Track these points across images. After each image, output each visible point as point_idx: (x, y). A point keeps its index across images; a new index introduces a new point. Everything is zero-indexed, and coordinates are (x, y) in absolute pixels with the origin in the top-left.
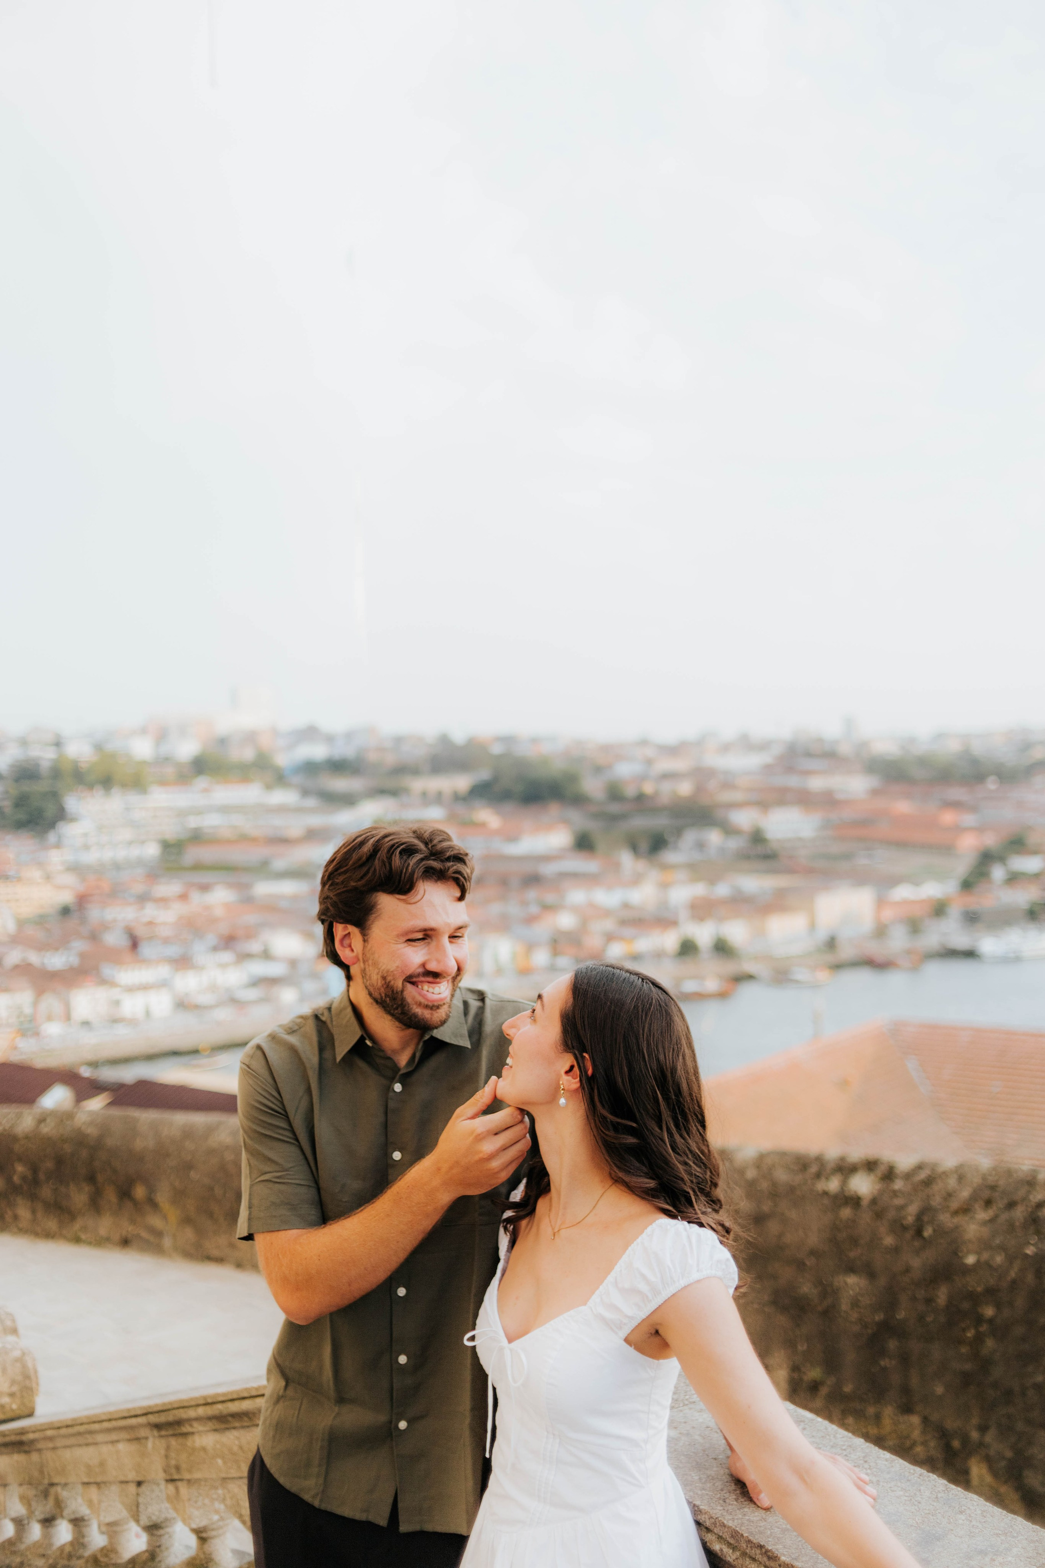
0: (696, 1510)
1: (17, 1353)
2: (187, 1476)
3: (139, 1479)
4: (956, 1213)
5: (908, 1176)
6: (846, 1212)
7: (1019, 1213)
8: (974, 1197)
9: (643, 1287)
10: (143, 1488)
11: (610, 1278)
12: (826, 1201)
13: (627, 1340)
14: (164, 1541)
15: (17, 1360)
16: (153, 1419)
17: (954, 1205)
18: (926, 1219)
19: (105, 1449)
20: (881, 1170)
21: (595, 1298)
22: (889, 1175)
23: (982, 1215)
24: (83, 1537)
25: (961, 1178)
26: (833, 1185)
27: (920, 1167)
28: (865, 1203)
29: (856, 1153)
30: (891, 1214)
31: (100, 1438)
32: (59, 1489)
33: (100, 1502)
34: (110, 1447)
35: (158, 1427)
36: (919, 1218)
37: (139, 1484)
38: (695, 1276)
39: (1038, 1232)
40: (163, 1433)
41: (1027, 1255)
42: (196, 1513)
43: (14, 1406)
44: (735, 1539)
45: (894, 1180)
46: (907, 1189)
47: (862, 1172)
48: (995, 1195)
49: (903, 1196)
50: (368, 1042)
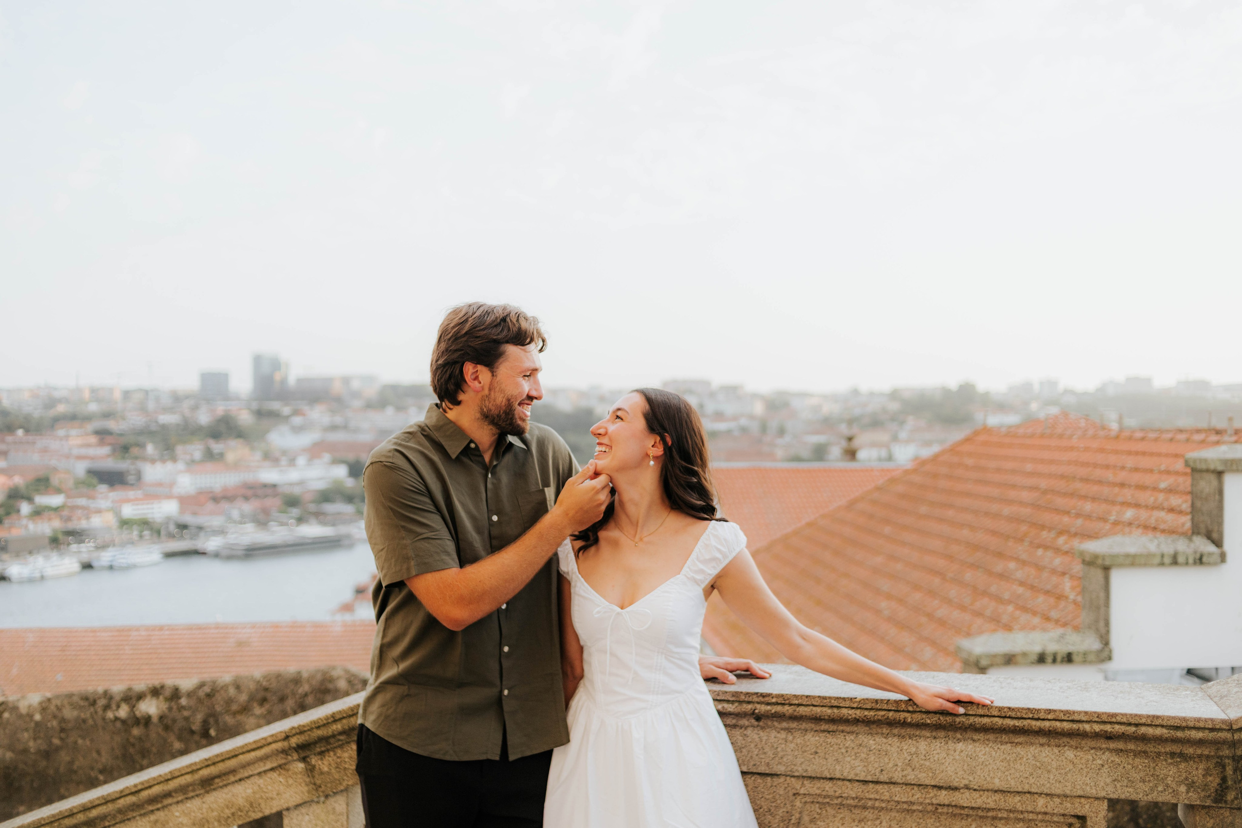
5: (190, 695)
6: (136, 731)
8: (252, 698)
11: (693, 556)
12: (118, 724)
13: (704, 589)
17: (234, 707)
18: (211, 720)
20: (168, 693)
22: (176, 694)
23: (258, 711)
25: (238, 687)
26: (123, 712)
27: (202, 685)
28: (155, 719)
29: (140, 686)
30: (181, 723)
36: (205, 722)
45: (180, 698)
46: (192, 703)
47: (149, 697)
48: (268, 695)
49: (190, 708)
50: (473, 445)
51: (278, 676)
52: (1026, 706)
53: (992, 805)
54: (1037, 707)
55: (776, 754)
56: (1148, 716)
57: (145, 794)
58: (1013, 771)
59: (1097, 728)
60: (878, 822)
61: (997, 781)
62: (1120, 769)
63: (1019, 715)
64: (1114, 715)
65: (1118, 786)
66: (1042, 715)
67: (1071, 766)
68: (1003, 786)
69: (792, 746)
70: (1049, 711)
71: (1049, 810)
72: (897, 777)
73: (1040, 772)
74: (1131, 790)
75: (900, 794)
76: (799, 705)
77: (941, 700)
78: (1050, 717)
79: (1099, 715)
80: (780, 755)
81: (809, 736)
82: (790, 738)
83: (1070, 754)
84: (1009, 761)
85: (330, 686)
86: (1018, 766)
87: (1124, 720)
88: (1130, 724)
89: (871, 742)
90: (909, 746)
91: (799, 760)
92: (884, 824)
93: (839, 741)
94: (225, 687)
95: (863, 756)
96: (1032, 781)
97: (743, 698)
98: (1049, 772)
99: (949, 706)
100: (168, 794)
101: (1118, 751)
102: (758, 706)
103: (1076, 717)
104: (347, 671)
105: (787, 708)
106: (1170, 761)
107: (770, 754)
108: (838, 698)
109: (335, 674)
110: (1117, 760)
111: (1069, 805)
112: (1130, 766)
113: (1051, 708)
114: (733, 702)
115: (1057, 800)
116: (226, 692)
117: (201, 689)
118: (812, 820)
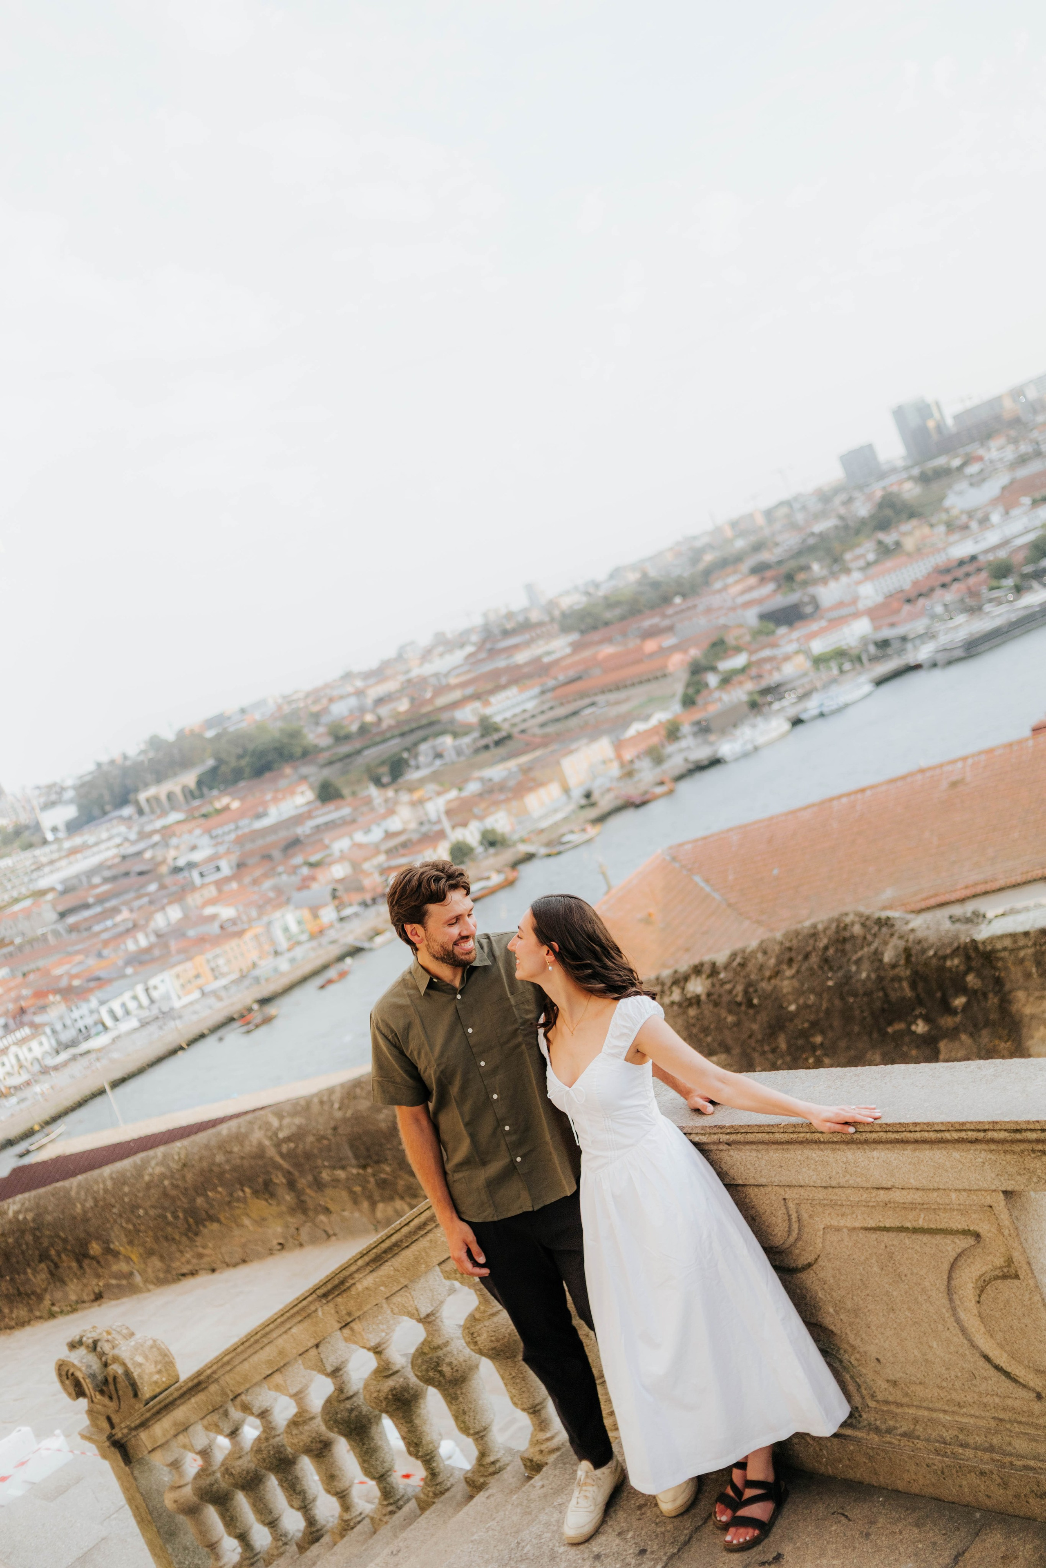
0: (681, 1128)
1: (150, 1343)
2: (359, 1313)
3: (316, 1342)
4: (770, 978)
5: (726, 967)
6: (692, 1012)
7: (814, 959)
8: (779, 963)
9: (625, 1031)
10: (321, 1348)
11: (608, 1035)
12: (675, 1008)
13: (626, 1060)
14: (345, 1378)
15: (151, 1347)
16: (319, 1292)
17: (768, 973)
18: (751, 990)
19: (280, 1341)
20: (707, 969)
21: (605, 1047)
22: (714, 971)
23: (789, 973)
24: (271, 1423)
25: (765, 953)
27: (734, 955)
28: (703, 997)
29: (684, 967)
30: (725, 999)
31: (274, 1335)
32: (243, 1397)
33: (285, 1381)
34: (285, 1336)
35: (325, 1295)
36: (746, 992)
37: (317, 1346)
38: (647, 1017)
39: (831, 969)
40: (330, 1298)
41: (829, 987)
42: (371, 1336)
43: (164, 1379)
44: (704, 1131)
45: (719, 973)
46: (730, 975)
47: (693, 977)
48: (793, 954)
49: (729, 982)
50: (435, 980)
51: (797, 933)
52: (897, 1121)
53: (919, 1200)
56: (989, 1123)
57: (412, 1224)
58: (920, 1172)
59: (956, 1135)
60: (854, 1216)
61: (912, 1181)
62: (998, 1164)
63: (895, 1129)
64: (964, 1124)
65: (1002, 1179)
66: (912, 1128)
67: (960, 1166)
68: (919, 1185)
69: (763, 1162)
70: (916, 1124)
71: (962, 1202)
72: (842, 1182)
73: (940, 1171)
74: (1013, 1182)
75: (855, 1196)
76: (747, 1133)
77: (828, 1124)
78: (918, 1129)
80: (759, 1169)
81: (771, 1153)
83: (956, 1155)
84: (914, 1164)
85: (847, 934)
86: (922, 1168)
87: (972, 1128)
88: (979, 1131)
89: (814, 1155)
90: (839, 1155)
91: (773, 1173)
92: (859, 1217)
93: (792, 1156)
94: (753, 953)
95: (813, 1166)
96: (938, 1179)
98: (947, 1171)
100: (425, 1224)
101: (991, 1151)
102: (721, 1136)
103: (937, 1128)
104: (859, 915)
105: (739, 1136)
106: (1033, 1155)
107: (752, 1169)
108: (769, 1126)
109: (848, 920)
110: (993, 1158)
111: (975, 1198)
112: (1004, 1163)
113: (917, 1121)
114: (704, 1134)
115: (964, 1194)
116: (756, 958)
117: (734, 960)
118: (810, 1216)
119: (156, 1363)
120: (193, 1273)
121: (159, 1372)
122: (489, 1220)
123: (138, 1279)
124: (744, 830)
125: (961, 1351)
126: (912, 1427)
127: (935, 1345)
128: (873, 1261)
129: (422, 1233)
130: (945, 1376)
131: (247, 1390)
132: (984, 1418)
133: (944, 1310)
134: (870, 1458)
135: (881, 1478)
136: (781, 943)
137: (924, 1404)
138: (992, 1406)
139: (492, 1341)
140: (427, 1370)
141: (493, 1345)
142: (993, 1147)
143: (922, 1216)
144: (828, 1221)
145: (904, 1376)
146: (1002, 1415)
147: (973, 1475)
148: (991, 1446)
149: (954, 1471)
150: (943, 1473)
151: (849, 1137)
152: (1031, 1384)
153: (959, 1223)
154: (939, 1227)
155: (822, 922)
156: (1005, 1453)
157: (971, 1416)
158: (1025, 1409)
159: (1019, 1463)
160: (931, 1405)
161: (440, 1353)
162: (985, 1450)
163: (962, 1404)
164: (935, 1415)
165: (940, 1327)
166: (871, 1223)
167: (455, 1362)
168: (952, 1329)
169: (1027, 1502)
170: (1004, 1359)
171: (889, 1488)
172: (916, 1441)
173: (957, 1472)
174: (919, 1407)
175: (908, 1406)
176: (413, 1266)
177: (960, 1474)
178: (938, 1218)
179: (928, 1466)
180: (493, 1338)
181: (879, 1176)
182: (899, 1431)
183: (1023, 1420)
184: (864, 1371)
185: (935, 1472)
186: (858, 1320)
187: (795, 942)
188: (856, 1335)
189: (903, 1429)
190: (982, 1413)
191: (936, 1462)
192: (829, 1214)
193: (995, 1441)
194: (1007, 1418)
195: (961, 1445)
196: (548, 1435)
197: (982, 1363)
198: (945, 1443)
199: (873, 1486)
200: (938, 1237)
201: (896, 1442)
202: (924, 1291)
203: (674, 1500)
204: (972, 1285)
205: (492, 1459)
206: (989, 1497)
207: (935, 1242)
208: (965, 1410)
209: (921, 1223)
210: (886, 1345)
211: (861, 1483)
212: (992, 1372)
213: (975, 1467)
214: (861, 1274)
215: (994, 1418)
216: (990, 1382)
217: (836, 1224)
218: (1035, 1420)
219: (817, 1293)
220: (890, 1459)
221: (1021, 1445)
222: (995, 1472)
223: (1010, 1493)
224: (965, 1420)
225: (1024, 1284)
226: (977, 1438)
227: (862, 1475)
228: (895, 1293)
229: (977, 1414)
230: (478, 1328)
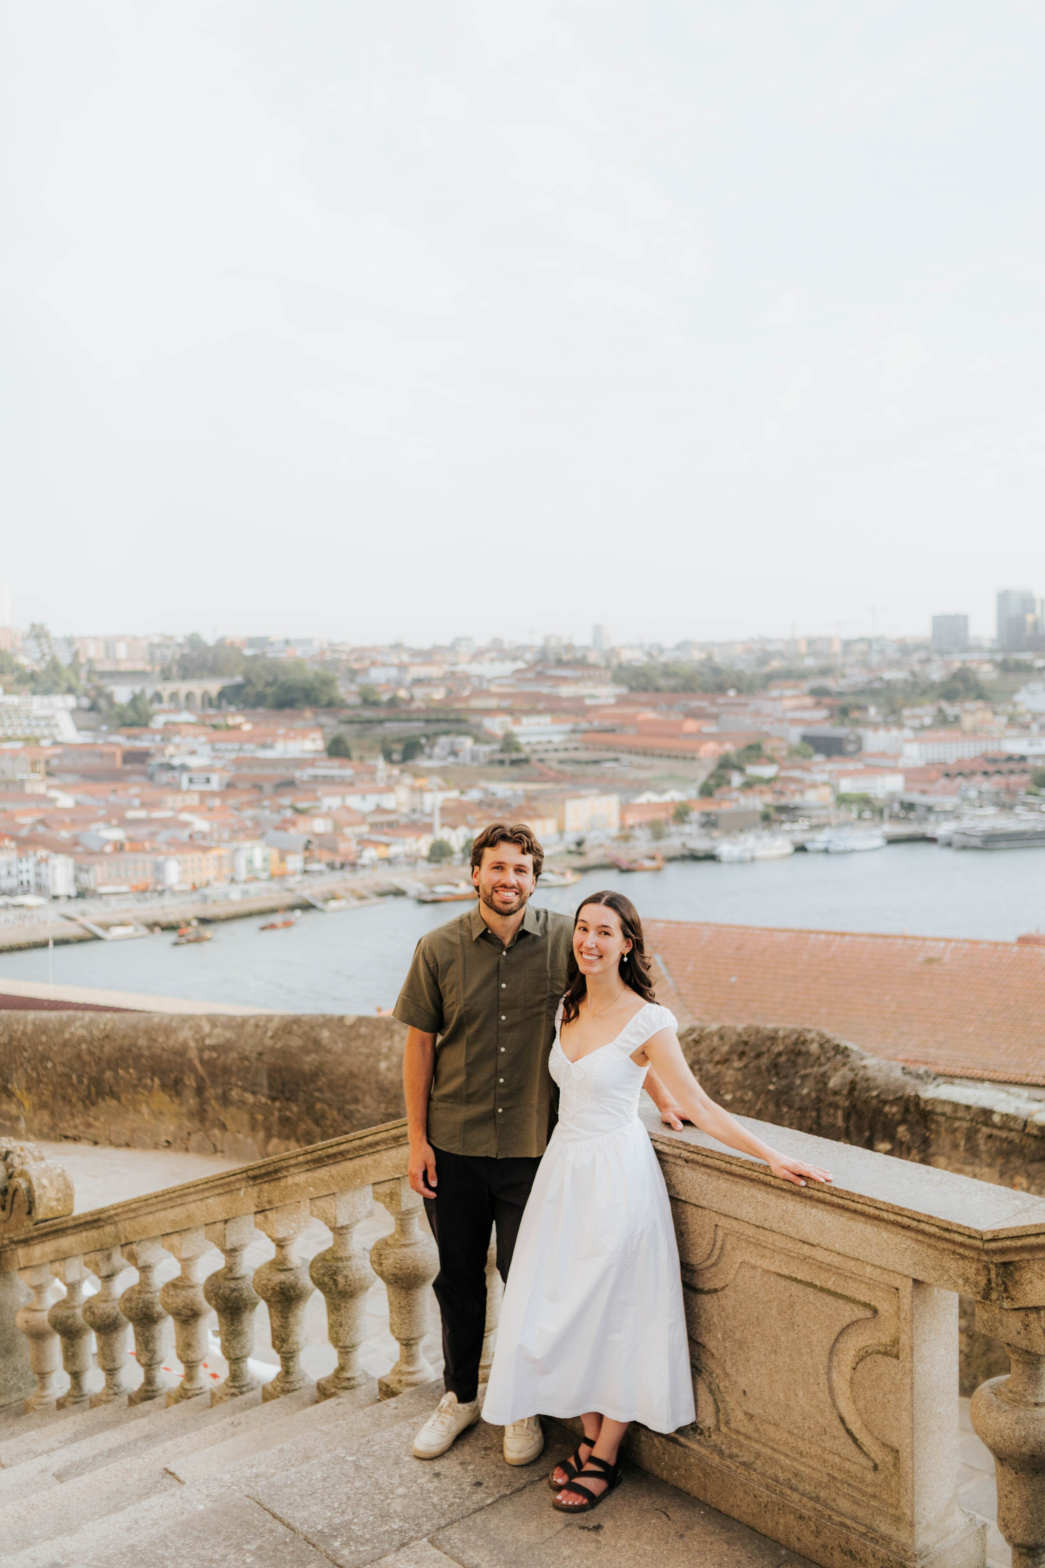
0: (650, 1134)
1: (59, 1171)
2: (279, 1204)
3: (226, 1218)
4: (718, 1063)
7: (765, 1061)
8: (732, 1052)
9: (642, 1030)
10: (229, 1225)
11: (625, 1030)
13: (630, 1057)
14: (238, 1259)
15: (59, 1175)
16: (251, 1173)
17: (717, 1058)
19: (193, 1206)
21: (617, 1039)
23: (737, 1064)
24: (148, 1279)
25: (722, 1038)
31: (190, 1198)
32: (134, 1246)
33: (181, 1244)
34: (199, 1203)
35: (254, 1178)
37: (226, 1221)
38: (665, 1026)
39: (777, 1074)
40: (258, 1181)
42: (281, 1229)
43: (60, 1208)
44: (670, 1143)
48: (747, 1049)
50: (489, 932)
51: (758, 1031)
52: (846, 1189)
53: (837, 1264)
54: (853, 1191)
55: (702, 1191)
56: (926, 1216)
57: (365, 1140)
58: (847, 1240)
59: (892, 1217)
60: (773, 1260)
61: (837, 1245)
62: (918, 1254)
63: (841, 1195)
64: (903, 1209)
65: (917, 1268)
66: (856, 1199)
67: (885, 1245)
68: (842, 1251)
69: (711, 1187)
70: (861, 1196)
71: (874, 1277)
72: (775, 1226)
73: (865, 1244)
74: (925, 1274)
75: (781, 1242)
76: (707, 1156)
77: (785, 1171)
78: (861, 1201)
79: (893, 1207)
80: (705, 1192)
81: (721, 1181)
82: (710, 1181)
83: (885, 1235)
84: (845, 1231)
85: (804, 1049)
86: (851, 1236)
87: (909, 1215)
89: (759, 1195)
90: (782, 1203)
91: (715, 1200)
92: (777, 1263)
93: (739, 1190)
94: (710, 1035)
95: (754, 1205)
96: (860, 1251)
97: (674, 1143)
98: (871, 1246)
99: (792, 1177)
100: (377, 1143)
101: (917, 1241)
102: (683, 1152)
103: (878, 1206)
104: (821, 1036)
105: (700, 1156)
106: (952, 1256)
107: (698, 1190)
108: (730, 1156)
109: (809, 1036)
110: (916, 1247)
111: (886, 1277)
112: (925, 1254)
113: (863, 1194)
114: (668, 1145)
115: (879, 1271)
116: (712, 1040)
117: (690, 1035)
118: (733, 1249)
119: (58, 1191)
120: (75, 1139)
121: (58, 1200)
122: (454, 1152)
123: (22, 1125)
124: (719, 930)
125: (822, 1406)
126: (753, 1459)
127: (801, 1394)
128: (775, 1304)
129: (371, 1151)
130: (799, 1424)
131: (140, 1241)
132: (820, 1471)
133: (821, 1367)
134: (706, 1474)
135: (708, 1496)
136: (740, 1035)
137: (770, 1444)
138: (830, 1463)
139: (395, 1267)
140: (324, 1275)
141: (396, 1272)
142: (920, 1237)
143: (833, 1279)
144: (747, 1257)
145: (763, 1413)
146: (836, 1474)
147: (792, 1516)
148: (818, 1497)
149: (776, 1508)
150: (766, 1507)
151: (797, 1188)
152: (873, 1455)
153: (863, 1295)
154: (844, 1293)
155: (785, 1029)
156: (827, 1506)
157: (809, 1466)
158: (859, 1475)
159: (836, 1518)
160: (776, 1447)
161: (340, 1264)
162: (811, 1498)
163: (804, 1454)
164: (776, 1456)
165: (812, 1380)
166: (785, 1271)
167: (351, 1277)
168: (821, 1384)
169: (832, 1554)
170: (857, 1426)
171: (713, 1506)
172: (752, 1472)
173: (779, 1509)
174: (765, 1445)
175: (756, 1441)
176: (349, 1178)
177: (781, 1512)
178: (846, 1285)
179: (755, 1496)
180: (398, 1266)
181: (809, 1232)
182: (740, 1459)
183: (854, 1484)
184: (728, 1398)
185: (759, 1504)
186: (740, 1352)
187: (753, 1038)
188: (734, 1364)
189: (744, 1459)
190: (819, 1467)
191: (764, 1496)
192: (751, 1252)
193: (822, 1494)
194: (840, 1478)
195: (791, 1488)
196: (411, 1369)
197: (837, 1423)
198: (777, 1482)
199: (699, 1500)
200: (840, 1301)
201: (734, 1468)
202: (810, 1344)
203: (520, 1452)
204: (854, 1353)
205: (348, 1375)
206: (799, 1539)
207: (836, 1305)
208: (805, 1460)
209: (830, 1285)
210: (757, 1381)
211: (688, 1494)
212: (843, 1433)
213: (797, 1510)
214: (759, 1312)
215: (828, 1474)
216: (837, 1441)
217: (753, 1262)
218: (864, 1487)
219: (713, 1317)
220: (723, 1481)
221: (844, 1504)
222: (813, 1519)
223: (819, 1541)
224: (802, 1468)
225: (901, 1365)
226: (807, 1487)
227: (692, 1487)
228: (783, 1339)
229: (815, 1466)
230: (387, 1252)
